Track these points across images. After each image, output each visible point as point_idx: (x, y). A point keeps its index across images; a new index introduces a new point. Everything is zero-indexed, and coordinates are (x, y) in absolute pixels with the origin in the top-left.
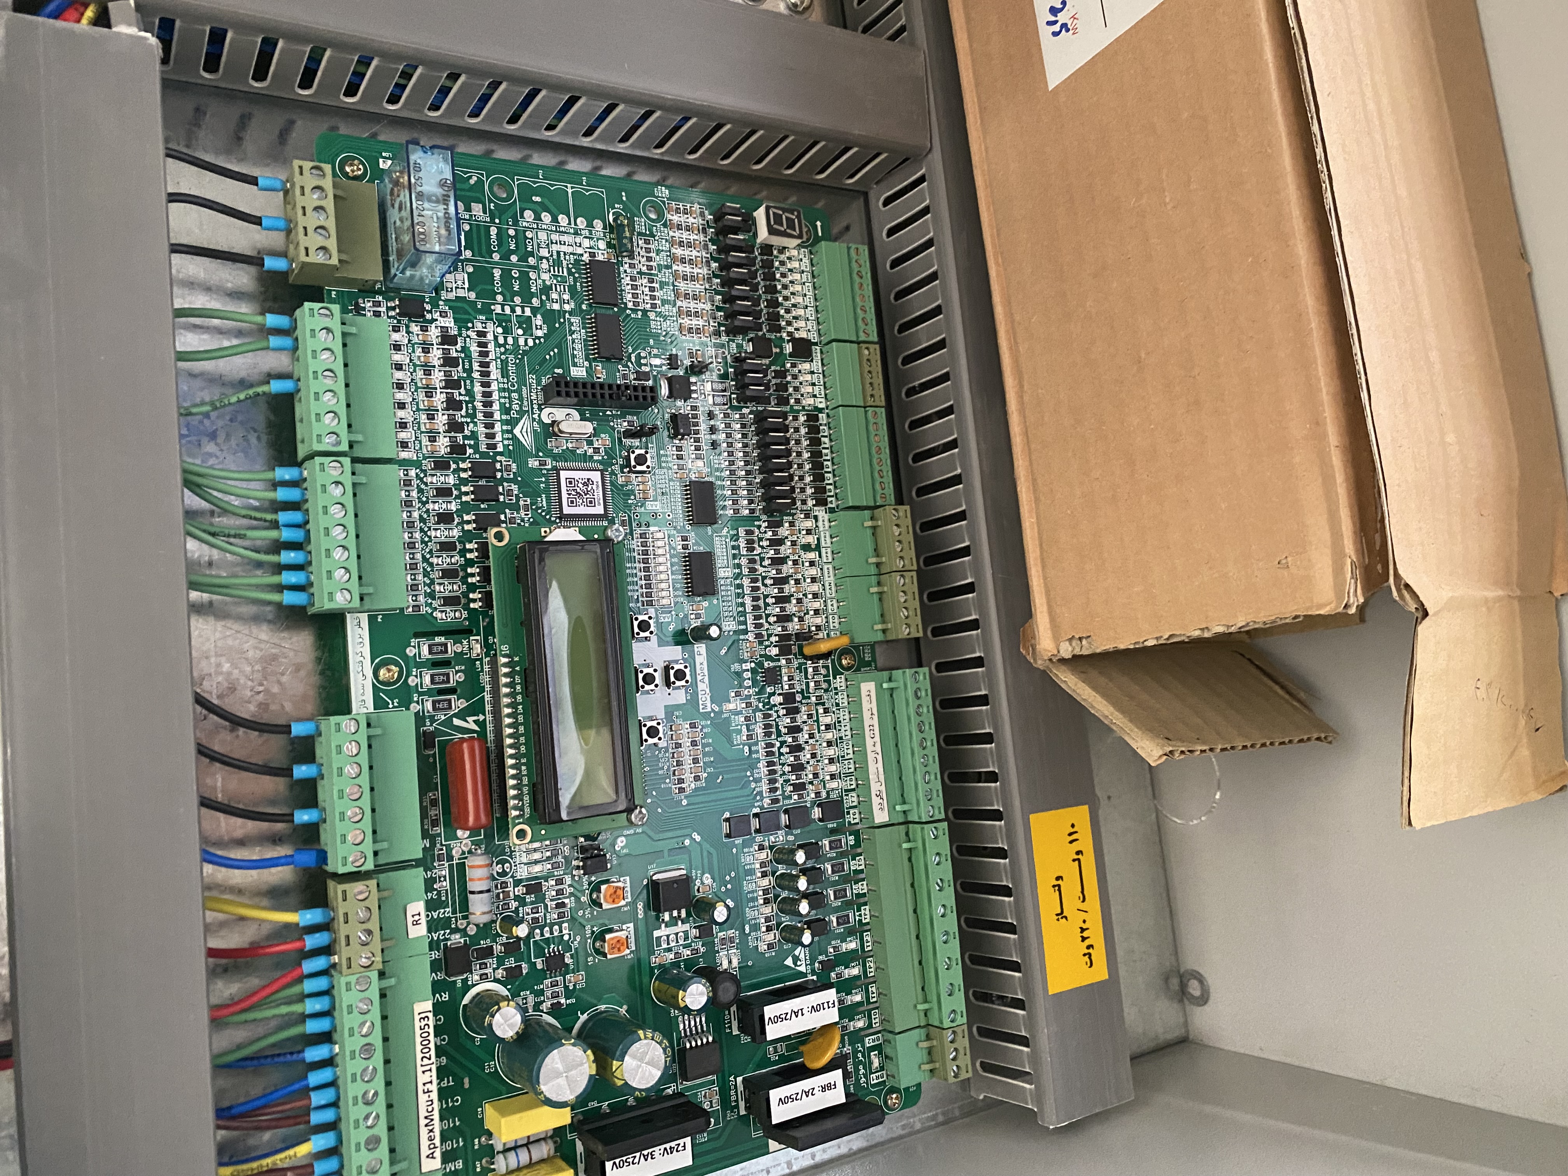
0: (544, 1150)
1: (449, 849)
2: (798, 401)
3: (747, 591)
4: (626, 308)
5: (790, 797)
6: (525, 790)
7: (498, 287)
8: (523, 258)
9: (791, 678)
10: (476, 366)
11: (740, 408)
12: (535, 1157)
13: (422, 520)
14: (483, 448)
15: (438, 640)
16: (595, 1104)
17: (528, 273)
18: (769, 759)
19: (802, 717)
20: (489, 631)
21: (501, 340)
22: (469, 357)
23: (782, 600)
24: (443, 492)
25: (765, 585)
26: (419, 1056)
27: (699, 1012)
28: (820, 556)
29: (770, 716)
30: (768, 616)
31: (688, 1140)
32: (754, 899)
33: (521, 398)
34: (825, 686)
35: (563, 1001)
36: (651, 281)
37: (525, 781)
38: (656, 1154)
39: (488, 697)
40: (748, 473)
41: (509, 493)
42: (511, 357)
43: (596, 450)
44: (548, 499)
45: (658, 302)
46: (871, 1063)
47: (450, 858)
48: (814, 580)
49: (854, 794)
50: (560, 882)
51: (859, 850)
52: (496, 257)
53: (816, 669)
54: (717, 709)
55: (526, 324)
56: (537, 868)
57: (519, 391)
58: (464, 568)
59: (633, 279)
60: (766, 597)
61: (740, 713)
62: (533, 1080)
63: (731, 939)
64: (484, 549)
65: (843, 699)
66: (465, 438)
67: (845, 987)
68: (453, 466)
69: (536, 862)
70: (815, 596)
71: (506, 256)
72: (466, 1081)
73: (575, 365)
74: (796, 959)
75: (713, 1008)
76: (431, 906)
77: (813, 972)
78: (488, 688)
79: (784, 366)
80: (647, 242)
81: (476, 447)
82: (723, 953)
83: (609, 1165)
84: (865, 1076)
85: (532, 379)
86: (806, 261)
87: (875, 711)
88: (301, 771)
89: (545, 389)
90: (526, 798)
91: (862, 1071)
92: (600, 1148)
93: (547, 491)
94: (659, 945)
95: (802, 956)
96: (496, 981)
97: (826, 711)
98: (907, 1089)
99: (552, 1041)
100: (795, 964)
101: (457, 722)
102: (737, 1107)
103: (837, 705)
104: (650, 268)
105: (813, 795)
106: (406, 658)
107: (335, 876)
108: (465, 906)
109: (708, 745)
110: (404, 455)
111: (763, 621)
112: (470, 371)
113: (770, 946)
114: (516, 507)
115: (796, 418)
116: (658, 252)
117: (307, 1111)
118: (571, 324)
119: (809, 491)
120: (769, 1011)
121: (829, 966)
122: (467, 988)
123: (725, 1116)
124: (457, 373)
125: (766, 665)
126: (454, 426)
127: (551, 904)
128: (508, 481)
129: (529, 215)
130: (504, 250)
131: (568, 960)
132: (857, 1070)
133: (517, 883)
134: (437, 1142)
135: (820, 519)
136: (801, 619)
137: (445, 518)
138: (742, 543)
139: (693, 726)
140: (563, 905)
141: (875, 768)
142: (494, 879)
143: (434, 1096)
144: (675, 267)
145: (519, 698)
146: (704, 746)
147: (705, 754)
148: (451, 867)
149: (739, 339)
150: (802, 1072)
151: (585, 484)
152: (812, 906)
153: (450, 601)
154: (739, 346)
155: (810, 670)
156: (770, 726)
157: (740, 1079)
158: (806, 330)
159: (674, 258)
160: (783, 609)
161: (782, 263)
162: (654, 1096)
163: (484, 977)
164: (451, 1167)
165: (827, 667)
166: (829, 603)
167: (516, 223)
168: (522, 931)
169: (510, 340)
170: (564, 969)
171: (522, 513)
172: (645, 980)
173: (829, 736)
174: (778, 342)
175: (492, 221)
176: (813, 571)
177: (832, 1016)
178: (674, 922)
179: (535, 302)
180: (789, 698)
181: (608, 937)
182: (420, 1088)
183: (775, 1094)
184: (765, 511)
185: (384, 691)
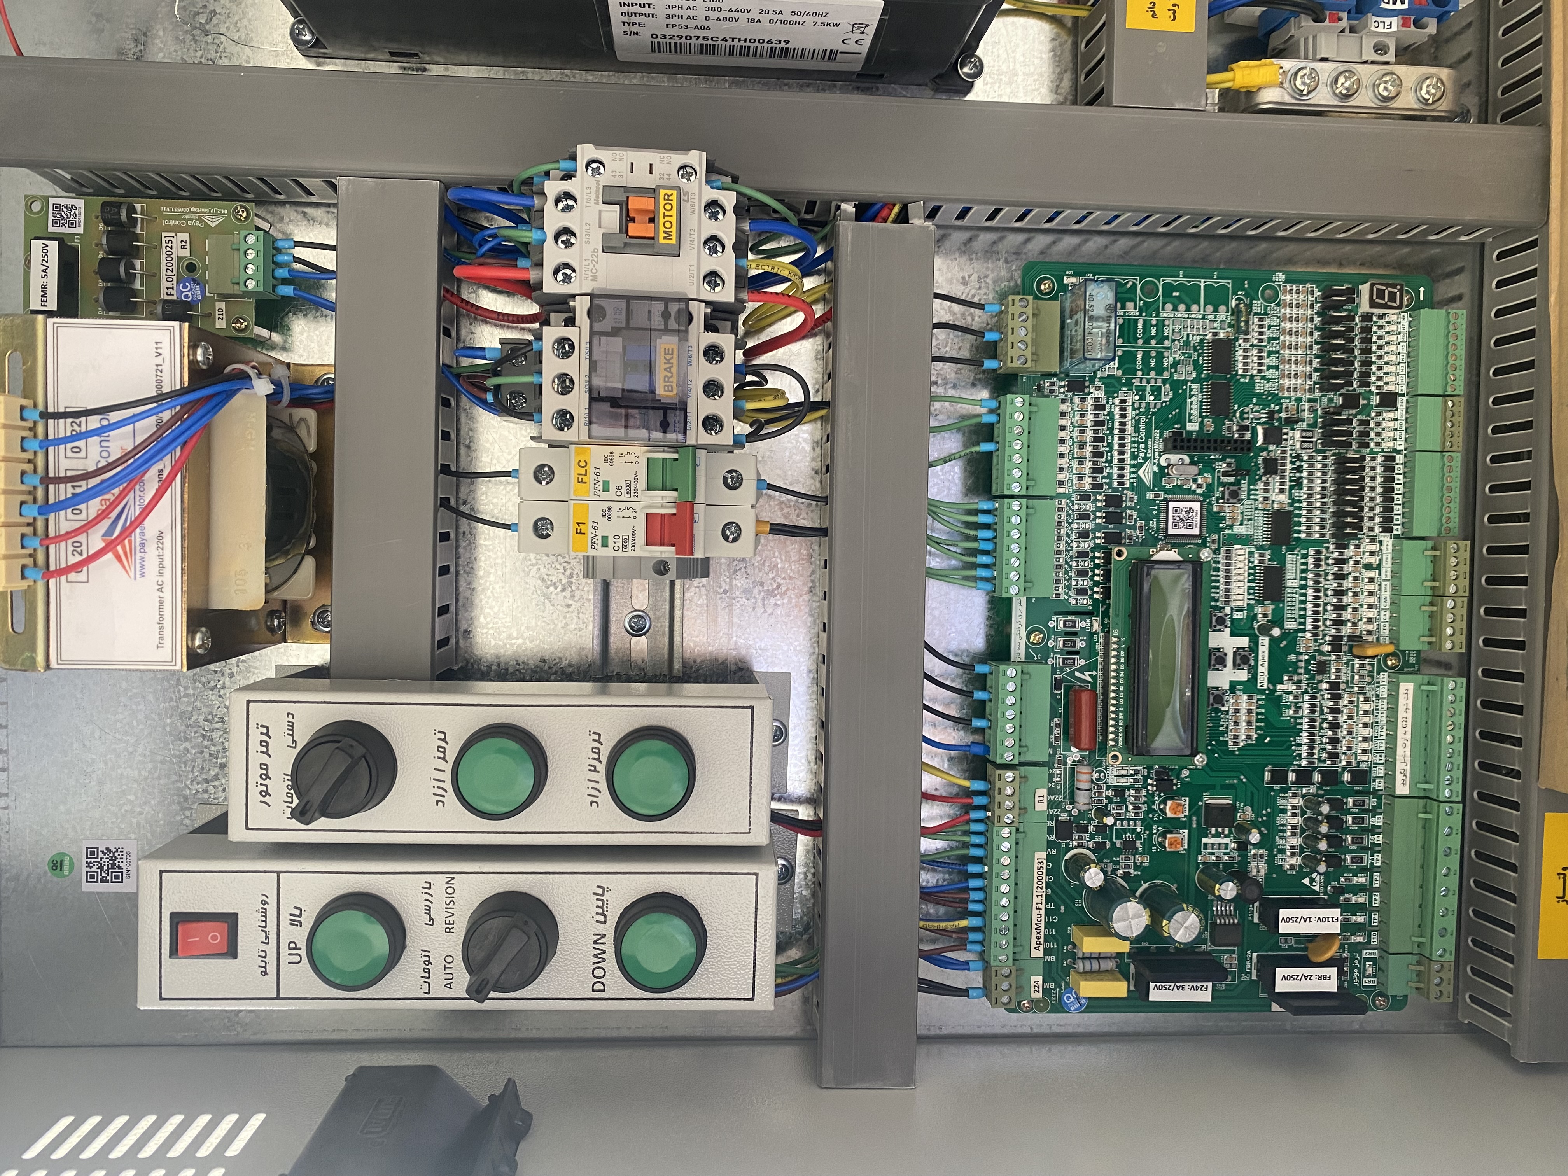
0: (1110, 965)
1: (1065, 757)
2: (1378, 444)
3: (1310, 598)
4: (1237, 374)
5: (1324, 762)
6: (1121, 729)
7: (1139, 364)
8: (1160, 342)
9: (1338, 671)
10: (1117, 424)
11: (1324, 452)
12: (1103, 968)
13: (1068, 535)
14: (1115, 484)
15: (1071, 618)
16: (1147, 944)
17: (1162, 353)
18: (1311, 730)
19: (1344, 702)
20: (1106, 614)
21: (1136, 405)
22: (1112, 419)
23: (1340, 608)
24: (1084, 517)
25: (1327, 595)
26: (1035, 885)
27: (1229, 901)
28: (1380, 574)
29: (1316, 698)
30: (1326, 619)
31: (1210, 984)
32: (1284, 831)
33: (1146, 448)
34: (1368, 679)
35: (1132, 871)
36: (1260, 351)
37: (1121, 723)
38: (1186, 988)
39: (1100, 660)
40: (1324, 504)
41: (1131, 517)
42: (1143, 417)
43: (1199, 486)
44: (1158, 522)
45: (1264, 368)
46: (1365, 970)
47: (1065, 763)
48: (1371, 593)
49: (1381, 767)
50: (1138, 792)
51: (1379, 811)
52: (1140, 342)
53: (1362, 665)
54: (1271, 687)
55: (1156, 392)
56: (1123, 780)
57: (1146, 442)
58: (1092, 569)
59: (1246, 350)
60: (1326, 604)
61: (1291, 693)
62: (1108, 919)
63: (1262, 856)
64: (1108, 558)
65: (1384, 692)
66: (1103, 478)
67: (1349, 909)
68: (1092, 498)
69: (1122, 776)
70: (1370, 606)
71: (1147, 341)
72: (1062, 908)
73: (1190, 421)
74: (1312, 880)
75: (1240, 901)
76: (1051, 792)
77: (1325, 893)
78: (1101, 653)
79: (1369, 415)
80: (1261, 320)
81: (1110, 485)
82: (1253, 865)
83: (1152, 985)
84: (1359, 978)
85: (1156, 433)
86: (1405, 323)
87: (1410, 706)
88: (979, 695)
89: (1165, 441)
90: (1121, 735)
91: (1357, 974)
92: (1147, 973)
93: (1157, 516)
94: (1205, 848)
95: (1318, 879)
96: (1088, 849)
97: (1367, 699)
98: (1394, 997)
99: (1123, 896)
100: (1311, 883)
101: (1077, 674)
102: (1250, 973)
103: (1378, 696)
104: (1261, 341)
105: (1344, 763)
106: (1047, 627)
107: (994, 763)
108: (1072, 796)
109: (1261, 713)
110: (1061, 490)
111: (1320, 623)
112: (1111, 429)
113: (1292, 867)
114: (1133, 528)
115: (1374, 459)
116: (1270, 327)
117: (966, 901)
118: (1191, 390)
119: (1378, 520)
120: (1284, 913)
121: (1340, 891)
122: (1068, 849)
123: (1240, 977)
124: (1103, 431)
125: (1318, 658)
126: (1096, 470)
127: (1131, 807)
128: (1131, 508)
129: (1169, 306)
130: (1146, 336)
131: (1138, 845)
132: (1352, 973)
133: (1108, 788)
134: (1042, 940)
135: (1385, 544)
136: (1355, 624)
137: (1084, 535)
138: (1311, 560)
139: (1250, 698)
140: (1139, 808)
141: (1404, 750)
142: (1092, 782)
143: (1043, 912)
144: (1282, 338)
145: (1122, 666)
146: (1258, 714)
147: (1258, 720)
148: (1065, 769)
149: (1331, 395)
150: (1306, 962)
151: (1187, 512)
152: (1330, 846)
153: (1081, 592)
154: (1331, 400)
155: (1357, 666)
156: (1315, 706)
157: (1255, 955)
158: (1396, 383)
159: (1283, 332)
160: (1340, 615)
161: (1381, 327)
162: (1188, 949)
163: (1080, 845)
164: (1048, 958)
165: (1373, 665)
166: (1383, 613)
167: (1158, 315)
168: (1109, 821)
169: (1143, 405)
170: (1136, 851)
171: (1138, 532)
172: (1192, 869)
173: (1366, 720)
174: (1367, 395)
175: (1140, 315)
176: (1371, 587)
177: (1336, 928)
178: (1217, 835)
179: (1166, 375)
180: (1334, 686)
181: (1169, 836)
182: (1035, 905)
183: (1280, 972)
184: (1333, 536)
185: (1033, 649)
